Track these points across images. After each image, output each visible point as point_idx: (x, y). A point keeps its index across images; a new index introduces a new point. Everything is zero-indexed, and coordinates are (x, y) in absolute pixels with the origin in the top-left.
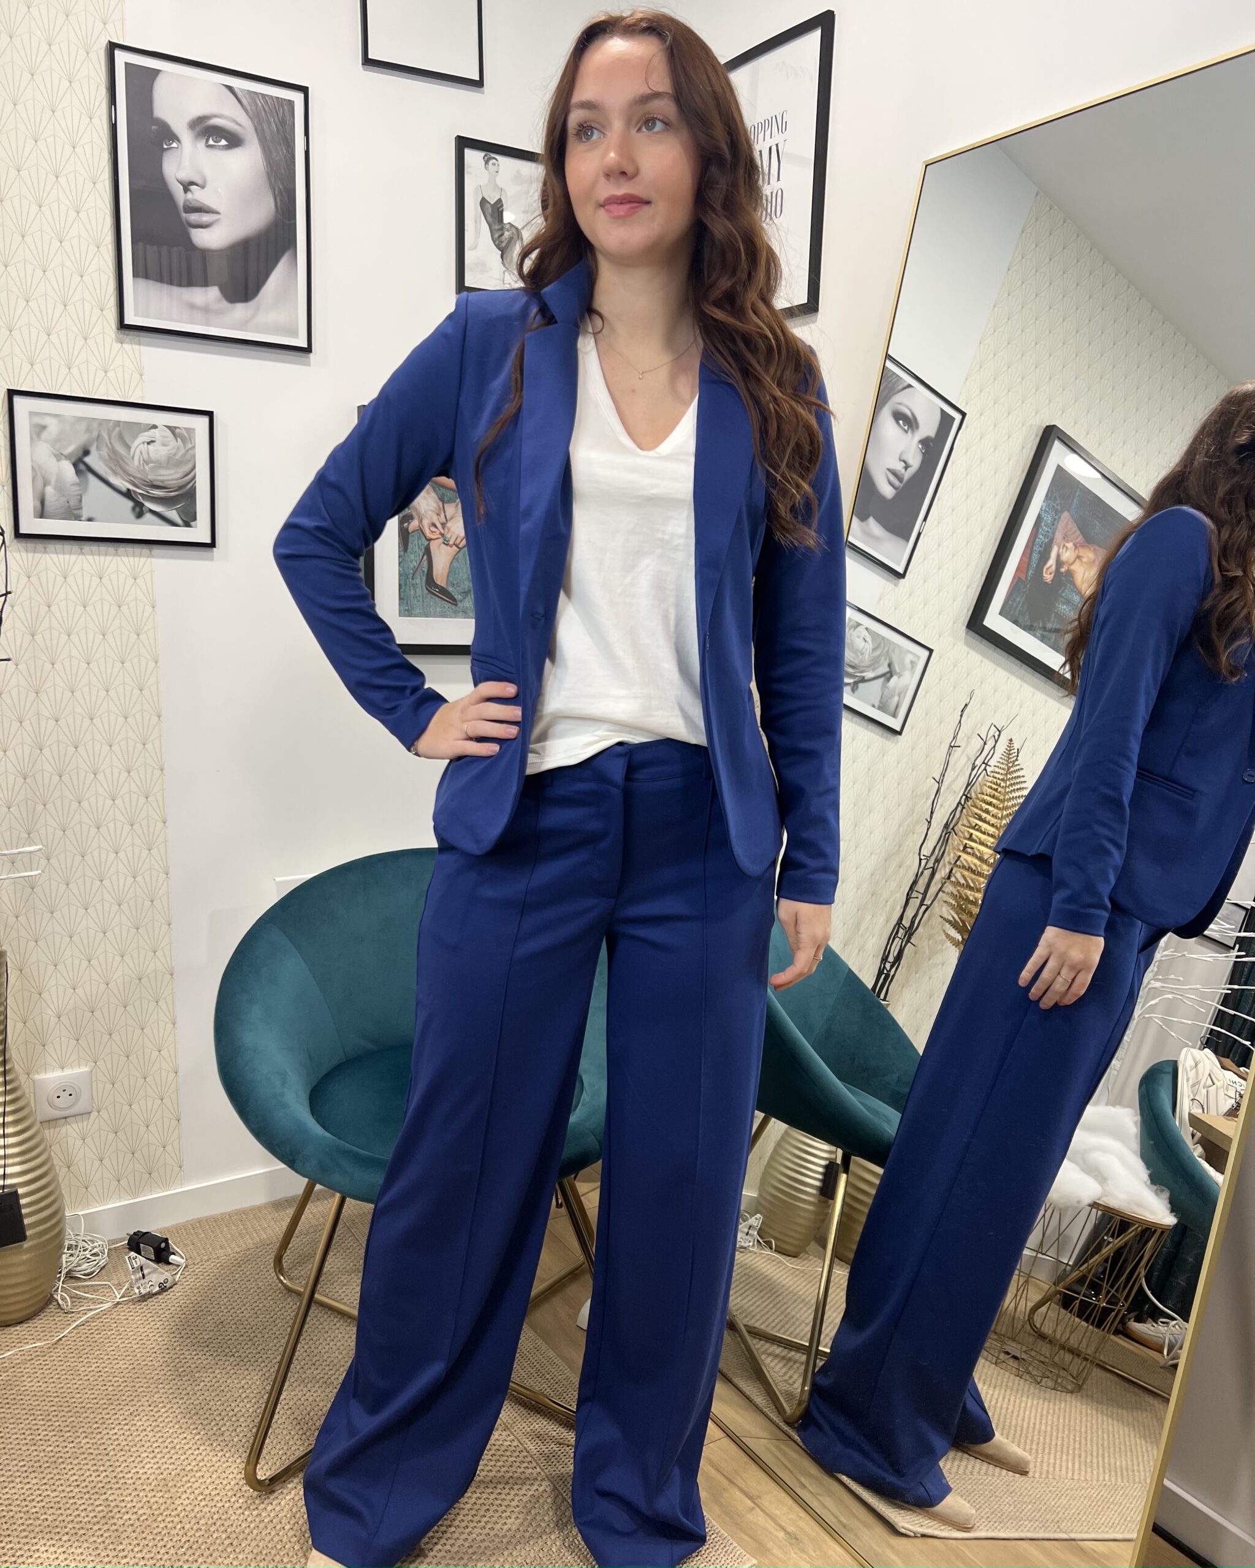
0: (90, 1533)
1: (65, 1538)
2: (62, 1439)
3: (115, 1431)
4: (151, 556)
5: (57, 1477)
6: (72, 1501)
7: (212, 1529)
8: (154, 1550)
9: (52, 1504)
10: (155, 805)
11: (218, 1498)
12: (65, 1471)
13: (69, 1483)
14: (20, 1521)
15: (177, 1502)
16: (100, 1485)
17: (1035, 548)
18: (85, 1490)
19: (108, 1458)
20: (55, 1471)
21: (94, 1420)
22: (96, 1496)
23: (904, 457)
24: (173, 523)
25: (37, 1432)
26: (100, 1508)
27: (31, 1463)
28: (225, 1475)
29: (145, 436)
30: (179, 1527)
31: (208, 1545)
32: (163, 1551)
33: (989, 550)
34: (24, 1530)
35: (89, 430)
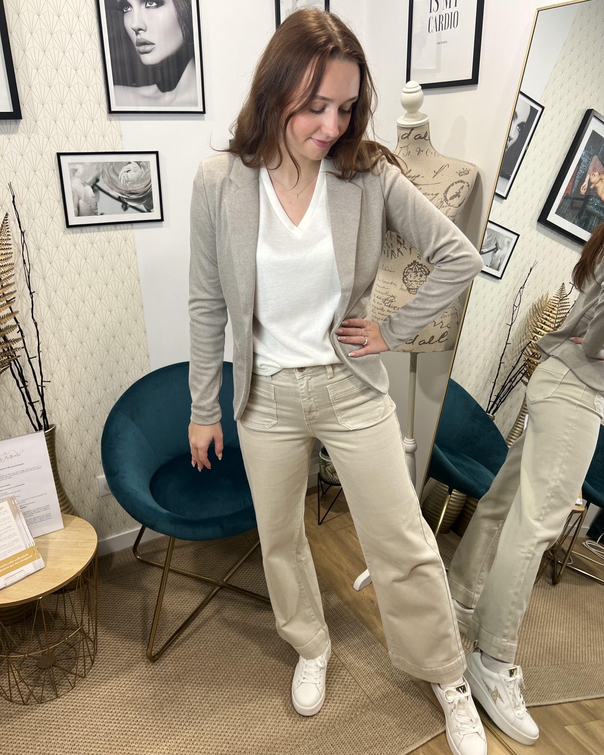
0: (149, 704)
4: (132, 229)
5: (130, 674)
10: (143, 349)
11: (203, 685)
14: (117, 698)
15: (185, 687)
17: (577, 177)
18: (143, 681)
20: (129, 671)
24: (141, 211)
28: (204, 673)
29: (125, 169)
30: (187, 700)
35: (98, 169)
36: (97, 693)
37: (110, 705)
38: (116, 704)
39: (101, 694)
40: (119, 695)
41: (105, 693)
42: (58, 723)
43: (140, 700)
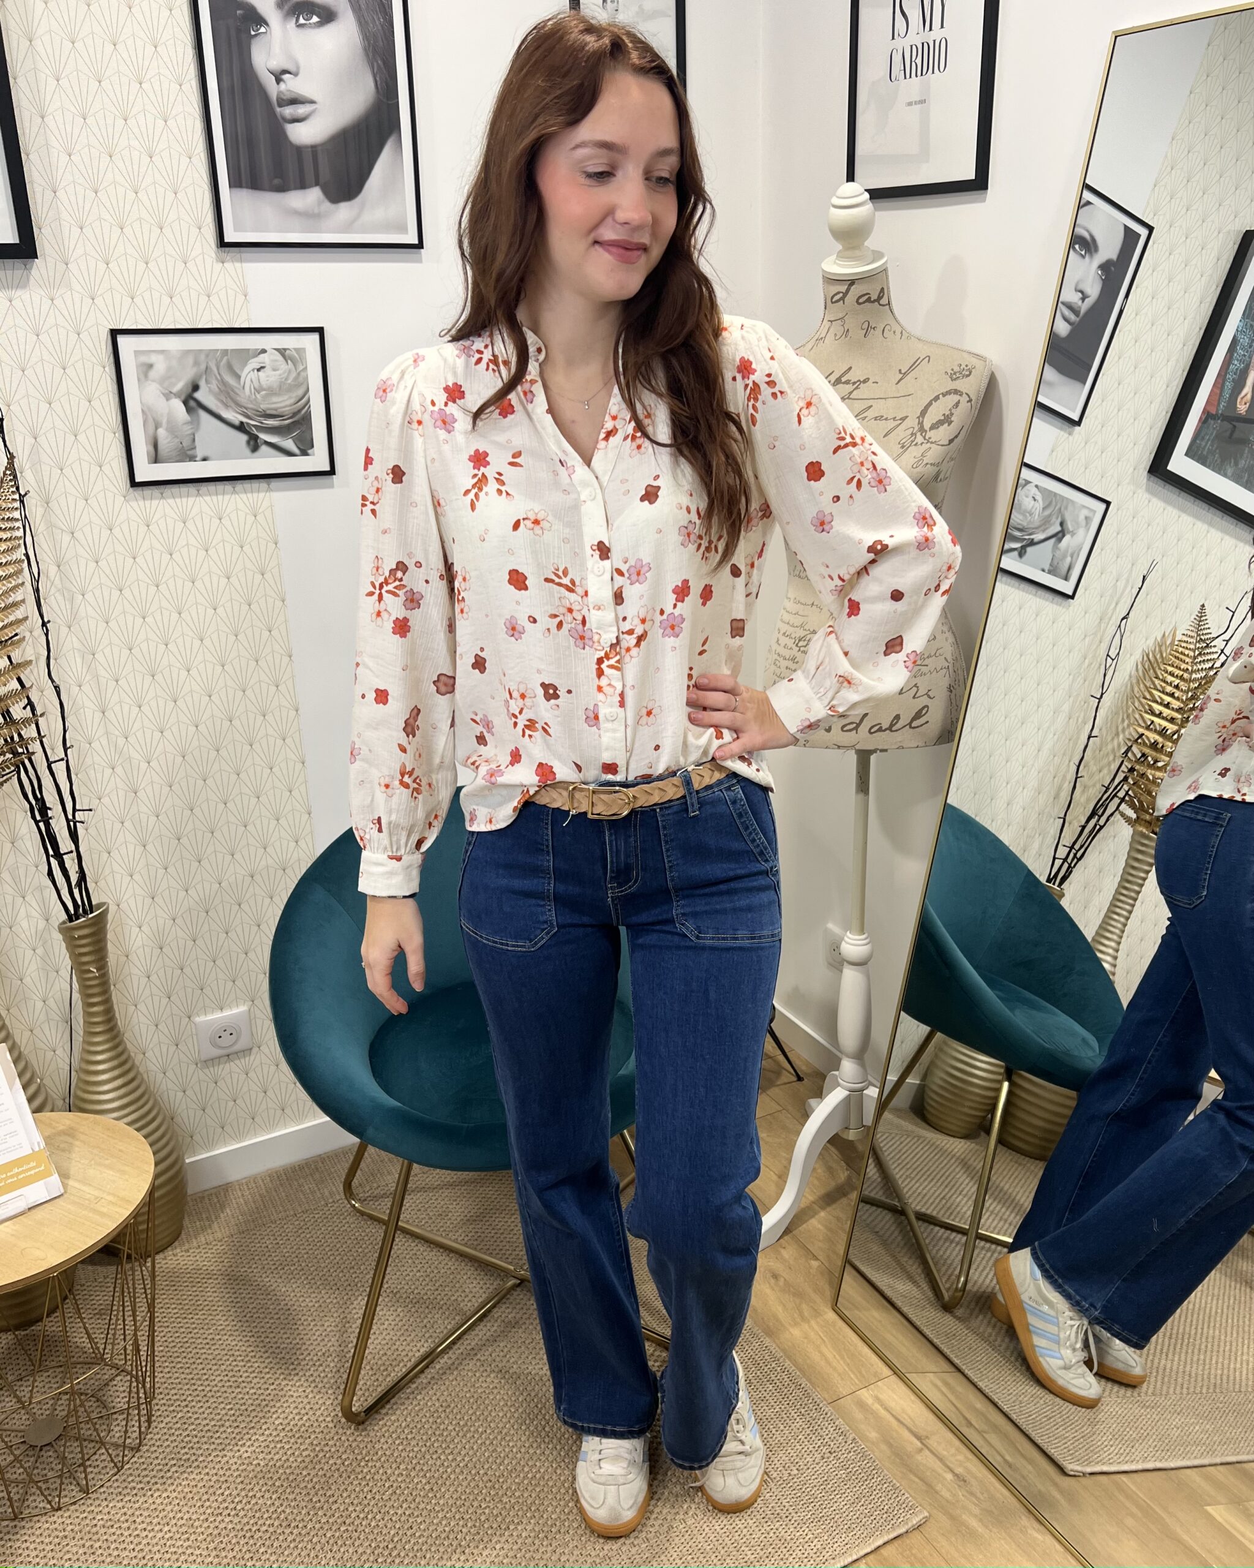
0: (299, 1478)
2: (262, 1381)
4: (269, 490)
5: (263, 1421)
10: (293, 746)
11: (413, 1443)
14: (234, 1467)
18: (290, 1434)
20: (261, 1415)
23: (1081, 288)
24: (289, 454)
25: (238, 1374)
27: (237, 1406)
28: (417, 1419)
29: (254, 363)
33: (1175, 386)
35: (196, 363)
36: (193, 1458)
37: (218, 1481)
38: (231, 1479)
39: (201, 1459)
40: (239, 1462)
41: (210, 1459)
42: (111, 1517)
43: (281, 1471)
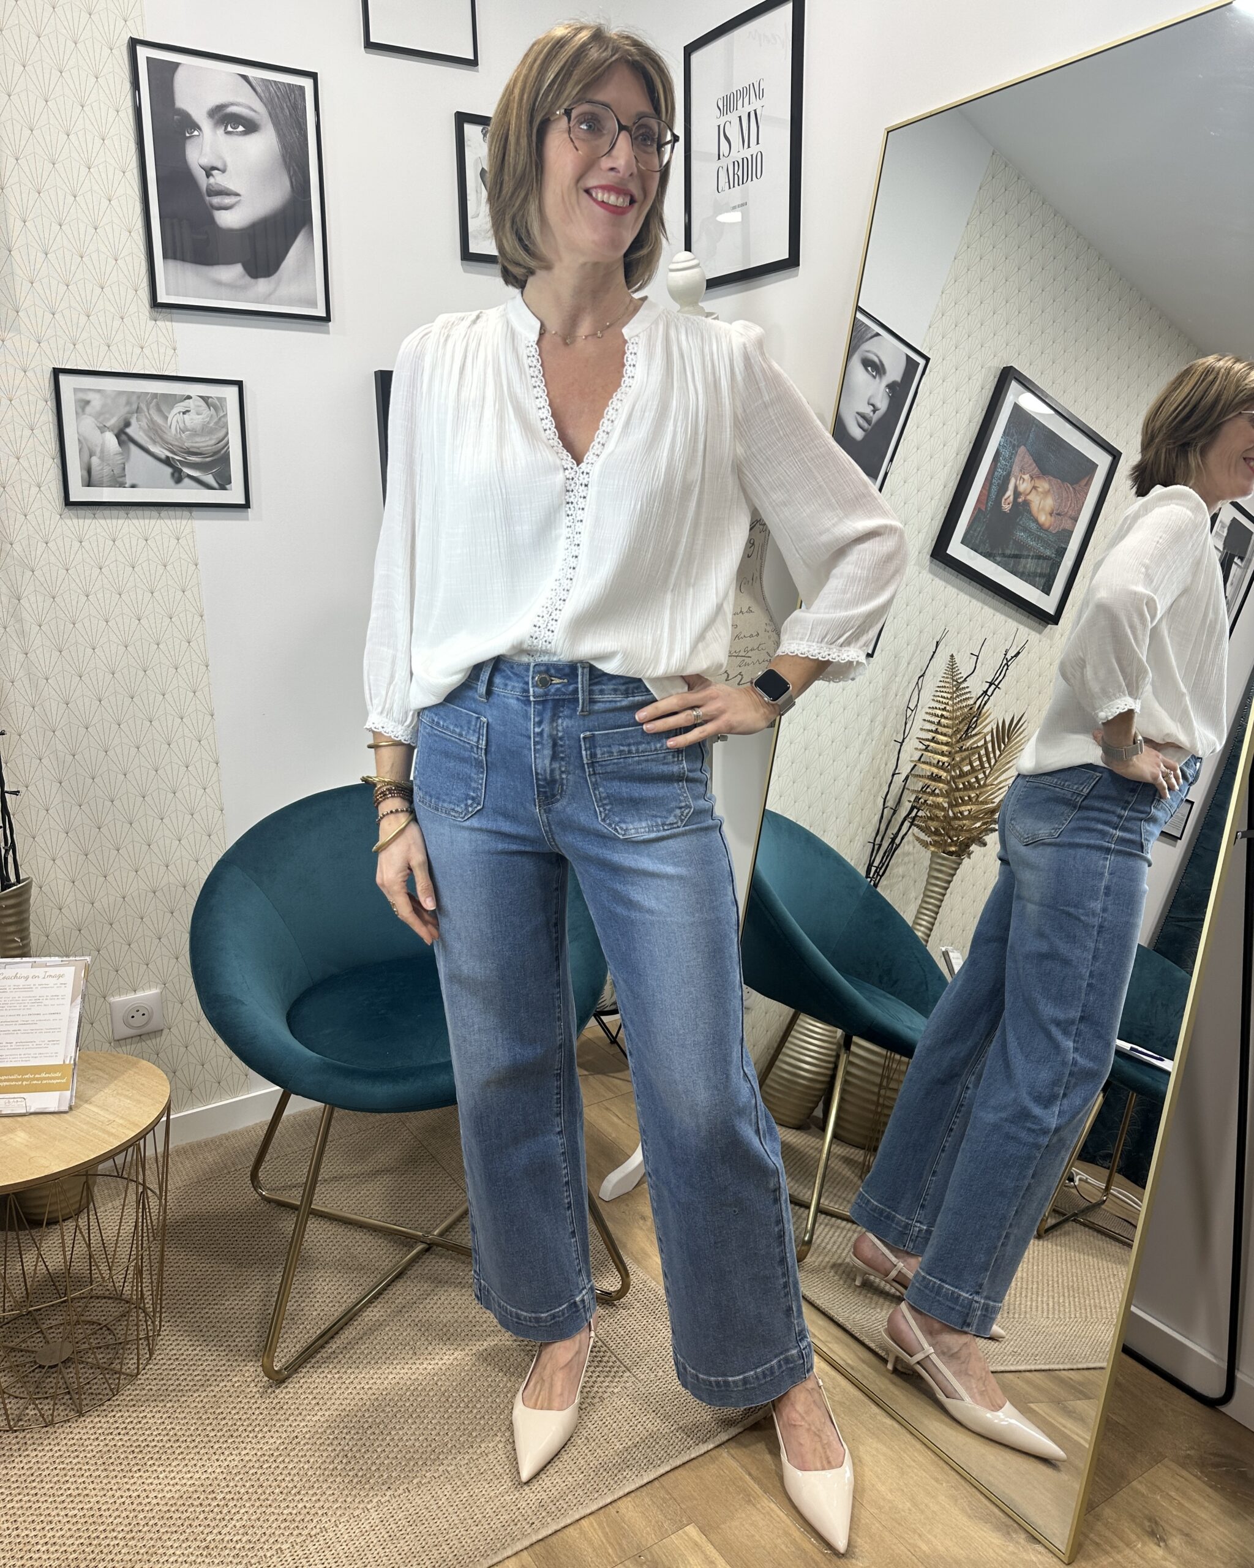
1: (169, 1405)
3: (207, 1310)
4: (191, 518)
6: (172, 1373)
7: (300, 1391)
8: (250, 1412)
9: (155, 1376)
10: (207, 747)
12: (164, 1347)
13: (169, 1357)
16: (197, 1358)
17: (994, 481)
19: (202, 1334)
21: (187, 1302)
22: (194, 1368)
23: (872, 401)
24: (209, 487)
26: (198, 1378)
29: (180, 407)
31: (297, 1406)
32: (257, 1412)
33: (951, 484)
34: (132, 1400)
35: (128, 403)
